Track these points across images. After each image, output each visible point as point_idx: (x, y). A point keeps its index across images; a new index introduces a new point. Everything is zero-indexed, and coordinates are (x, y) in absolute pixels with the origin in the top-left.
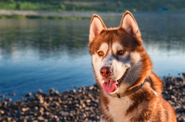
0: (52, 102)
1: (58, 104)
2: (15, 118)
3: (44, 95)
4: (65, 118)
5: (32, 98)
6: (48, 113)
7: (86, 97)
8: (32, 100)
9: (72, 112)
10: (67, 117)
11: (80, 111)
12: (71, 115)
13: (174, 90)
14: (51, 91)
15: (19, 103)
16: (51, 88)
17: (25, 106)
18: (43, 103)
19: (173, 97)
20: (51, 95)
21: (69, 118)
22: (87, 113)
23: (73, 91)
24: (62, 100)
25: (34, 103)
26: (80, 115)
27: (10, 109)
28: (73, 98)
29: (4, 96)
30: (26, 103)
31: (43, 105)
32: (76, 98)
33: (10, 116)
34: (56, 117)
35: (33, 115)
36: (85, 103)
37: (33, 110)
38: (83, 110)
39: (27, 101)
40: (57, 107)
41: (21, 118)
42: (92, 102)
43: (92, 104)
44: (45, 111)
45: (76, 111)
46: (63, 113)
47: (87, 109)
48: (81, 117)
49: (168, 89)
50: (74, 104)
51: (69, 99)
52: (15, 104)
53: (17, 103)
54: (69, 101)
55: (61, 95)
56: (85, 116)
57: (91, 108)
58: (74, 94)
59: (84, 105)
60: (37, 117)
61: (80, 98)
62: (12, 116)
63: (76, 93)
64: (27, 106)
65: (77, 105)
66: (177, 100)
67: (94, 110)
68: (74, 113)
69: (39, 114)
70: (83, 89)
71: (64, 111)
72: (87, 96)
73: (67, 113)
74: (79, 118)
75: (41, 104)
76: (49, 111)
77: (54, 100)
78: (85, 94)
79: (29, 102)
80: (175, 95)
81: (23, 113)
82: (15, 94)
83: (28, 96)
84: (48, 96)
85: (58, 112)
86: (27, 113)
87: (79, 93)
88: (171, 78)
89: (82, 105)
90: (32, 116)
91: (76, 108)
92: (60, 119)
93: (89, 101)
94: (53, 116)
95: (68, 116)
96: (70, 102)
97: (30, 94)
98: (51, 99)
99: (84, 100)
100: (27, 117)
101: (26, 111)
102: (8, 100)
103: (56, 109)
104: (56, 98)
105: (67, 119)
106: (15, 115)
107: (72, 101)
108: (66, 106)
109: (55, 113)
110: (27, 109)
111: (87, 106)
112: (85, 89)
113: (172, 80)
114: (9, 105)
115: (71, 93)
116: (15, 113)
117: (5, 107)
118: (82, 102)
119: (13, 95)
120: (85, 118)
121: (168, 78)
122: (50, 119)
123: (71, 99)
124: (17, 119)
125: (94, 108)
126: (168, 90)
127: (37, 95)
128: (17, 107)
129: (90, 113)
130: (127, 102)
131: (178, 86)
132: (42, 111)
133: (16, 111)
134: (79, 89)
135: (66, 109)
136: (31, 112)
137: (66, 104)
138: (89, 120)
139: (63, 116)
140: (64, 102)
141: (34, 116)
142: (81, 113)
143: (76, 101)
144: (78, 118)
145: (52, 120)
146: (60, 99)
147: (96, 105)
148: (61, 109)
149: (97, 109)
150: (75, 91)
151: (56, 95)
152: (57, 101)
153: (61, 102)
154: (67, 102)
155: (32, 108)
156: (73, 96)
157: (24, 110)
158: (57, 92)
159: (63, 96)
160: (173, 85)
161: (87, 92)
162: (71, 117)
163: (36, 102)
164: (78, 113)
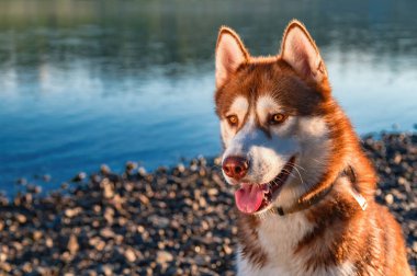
0: (131, 194)
1: (144, 199)
2: (51, 232)
3: (114, 179)
4: (161, 232)
5: (87, 186)
6: (122, 221)
7: (206, 182)
8: (87, 190)
9: (175, 217)
10: (165, 229)
11: (195, 215)
12: (175, 224)
13: (405, 165)
14: (129, 168)
15: (58, 198)
16: (129, 163)
17: (72, 204)
18: (112, 198)
19: (402, 181)
20: (130, 178)
21: (170, 233)
22: (210, 220)
23: (177, 169)
24: (154, 190)
25: (91, 197)
26: (193, 224)
27: (39, 212)
28: (179, 185)
29: (24, 182)
30: (75, 198)
31: (111, 202)
32: (184, 184)
33: (38, 229)
34: (141, 229)
35: (90, 224)
36: (206, 196)
37: (90, 212)
38: (200, 214)
39: (75, 193)
40: (142, 207)
41: (64, 232)
42: (221, 193)
43: (221, 198)
44: (117, 215)
45: (185, 214)
46: (156, 220)
47: (210, 209)
48: (196, 229)
49: (391, 161)
50: (180, 199)
51: (169, 187)
52: (49, 199)
53: (53, 196)
54: (168, 192)
55: (151, 178)
56: (205, 226)
57: (219, 209)
58: (180, 175)
59: (203, 202)
60: (98, 229)
61: (194, 185)
62: (43, 227)
63: (185, 174)
64: (77, 205)
65: (188, 202)
66: (412, 187)
67: (226, 212)
68: (182, 221)
69: (104, 223)
70: (199, 164)
71: (160, 215)
72: (210, 179)
73: (165, 221)
74: (193, 232)
75: (108, 199)
76: (124, 216)
77: (135, 190)
78: (206, 176)
79: (80, 194)
80: (408, 175)
81: (67, 221)
82: (48, 177)
83: (77, 179)
84: (122, 181)
85: (145, 218)
86: (76, 222)
87: (192, 173)
88: (398, 136)
89: (198, 202)
90: (87, 228)
91: (186, 209)
92: (150, 236)
93: (213, 192)
94: (133, 228)
95: (169, 227)
96: (172, 195)
97: (83, 175)
98: (129, 187)
99: (204, 190)
100: (77, 230)
101: (73, 217)
102: (33, 191)
103: (141, 212)
104: (139, 185)
105: (166, 235)
106: (49, 224)
107: (176, 192)
108: (162, 204)
109: (139, 219)
110: (77, 211)
111: (210, 203)
112: (204, 163)
113: (400, 141)
114: (37, 202)
115: (172, 174)
116: (50, 221)
117: (28, 206)
118: (197, 193)
119: (44, 179)
120: (206, 231)
121: (391, 137)
122: (128, 235)
123: (175, 187)
124: (55, 235)
125: (226, 207)
126: (391, 166)
127: (98, 178)
128: (55, 206)
129: (216, 219)
130: (299, 225)
131: (413, 154)
132: (109, 215)
133: (52, 217)
134: (192, 164)
135: (163, 211)
136: (86, 219)
137: (163, 200)
138: (214, 235)
139: (157, 228)
140: (158, 195)
141: (92, 228)
142: (196, 221)
143: (186, 193)
144: (189, 232)
145: (132, 238)
146: (148, 188)
147: (229, 201)
148: (151, 210)
149: (231, 211)
150: (182, 168)
151: (139, 177)
152: (143, 191)
153: (150, 193)
154: (164, 193)
155: (88, 208)
156: (177, 180)
157: (70, 213)
158: (143, 171)
159: (155, 180)
160: (403, 152)
161: (209, 169)
162: (175, 230)
163: (95, 194)
164: (190, 219)
